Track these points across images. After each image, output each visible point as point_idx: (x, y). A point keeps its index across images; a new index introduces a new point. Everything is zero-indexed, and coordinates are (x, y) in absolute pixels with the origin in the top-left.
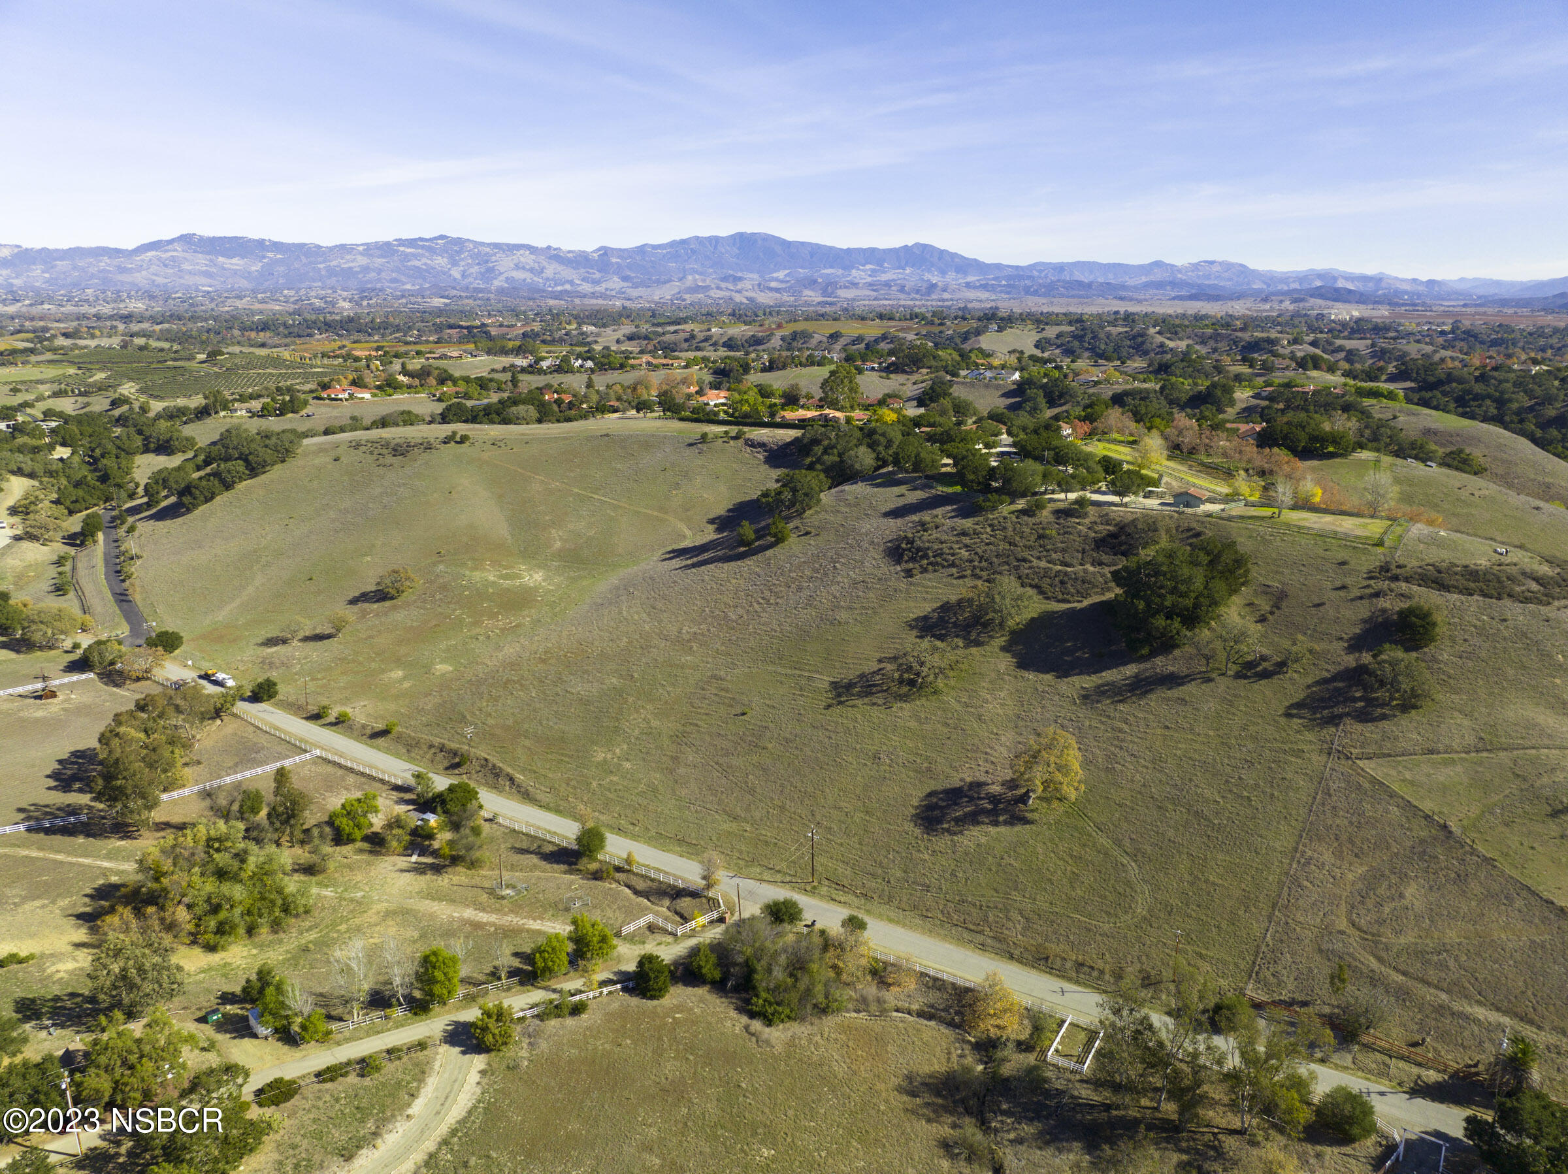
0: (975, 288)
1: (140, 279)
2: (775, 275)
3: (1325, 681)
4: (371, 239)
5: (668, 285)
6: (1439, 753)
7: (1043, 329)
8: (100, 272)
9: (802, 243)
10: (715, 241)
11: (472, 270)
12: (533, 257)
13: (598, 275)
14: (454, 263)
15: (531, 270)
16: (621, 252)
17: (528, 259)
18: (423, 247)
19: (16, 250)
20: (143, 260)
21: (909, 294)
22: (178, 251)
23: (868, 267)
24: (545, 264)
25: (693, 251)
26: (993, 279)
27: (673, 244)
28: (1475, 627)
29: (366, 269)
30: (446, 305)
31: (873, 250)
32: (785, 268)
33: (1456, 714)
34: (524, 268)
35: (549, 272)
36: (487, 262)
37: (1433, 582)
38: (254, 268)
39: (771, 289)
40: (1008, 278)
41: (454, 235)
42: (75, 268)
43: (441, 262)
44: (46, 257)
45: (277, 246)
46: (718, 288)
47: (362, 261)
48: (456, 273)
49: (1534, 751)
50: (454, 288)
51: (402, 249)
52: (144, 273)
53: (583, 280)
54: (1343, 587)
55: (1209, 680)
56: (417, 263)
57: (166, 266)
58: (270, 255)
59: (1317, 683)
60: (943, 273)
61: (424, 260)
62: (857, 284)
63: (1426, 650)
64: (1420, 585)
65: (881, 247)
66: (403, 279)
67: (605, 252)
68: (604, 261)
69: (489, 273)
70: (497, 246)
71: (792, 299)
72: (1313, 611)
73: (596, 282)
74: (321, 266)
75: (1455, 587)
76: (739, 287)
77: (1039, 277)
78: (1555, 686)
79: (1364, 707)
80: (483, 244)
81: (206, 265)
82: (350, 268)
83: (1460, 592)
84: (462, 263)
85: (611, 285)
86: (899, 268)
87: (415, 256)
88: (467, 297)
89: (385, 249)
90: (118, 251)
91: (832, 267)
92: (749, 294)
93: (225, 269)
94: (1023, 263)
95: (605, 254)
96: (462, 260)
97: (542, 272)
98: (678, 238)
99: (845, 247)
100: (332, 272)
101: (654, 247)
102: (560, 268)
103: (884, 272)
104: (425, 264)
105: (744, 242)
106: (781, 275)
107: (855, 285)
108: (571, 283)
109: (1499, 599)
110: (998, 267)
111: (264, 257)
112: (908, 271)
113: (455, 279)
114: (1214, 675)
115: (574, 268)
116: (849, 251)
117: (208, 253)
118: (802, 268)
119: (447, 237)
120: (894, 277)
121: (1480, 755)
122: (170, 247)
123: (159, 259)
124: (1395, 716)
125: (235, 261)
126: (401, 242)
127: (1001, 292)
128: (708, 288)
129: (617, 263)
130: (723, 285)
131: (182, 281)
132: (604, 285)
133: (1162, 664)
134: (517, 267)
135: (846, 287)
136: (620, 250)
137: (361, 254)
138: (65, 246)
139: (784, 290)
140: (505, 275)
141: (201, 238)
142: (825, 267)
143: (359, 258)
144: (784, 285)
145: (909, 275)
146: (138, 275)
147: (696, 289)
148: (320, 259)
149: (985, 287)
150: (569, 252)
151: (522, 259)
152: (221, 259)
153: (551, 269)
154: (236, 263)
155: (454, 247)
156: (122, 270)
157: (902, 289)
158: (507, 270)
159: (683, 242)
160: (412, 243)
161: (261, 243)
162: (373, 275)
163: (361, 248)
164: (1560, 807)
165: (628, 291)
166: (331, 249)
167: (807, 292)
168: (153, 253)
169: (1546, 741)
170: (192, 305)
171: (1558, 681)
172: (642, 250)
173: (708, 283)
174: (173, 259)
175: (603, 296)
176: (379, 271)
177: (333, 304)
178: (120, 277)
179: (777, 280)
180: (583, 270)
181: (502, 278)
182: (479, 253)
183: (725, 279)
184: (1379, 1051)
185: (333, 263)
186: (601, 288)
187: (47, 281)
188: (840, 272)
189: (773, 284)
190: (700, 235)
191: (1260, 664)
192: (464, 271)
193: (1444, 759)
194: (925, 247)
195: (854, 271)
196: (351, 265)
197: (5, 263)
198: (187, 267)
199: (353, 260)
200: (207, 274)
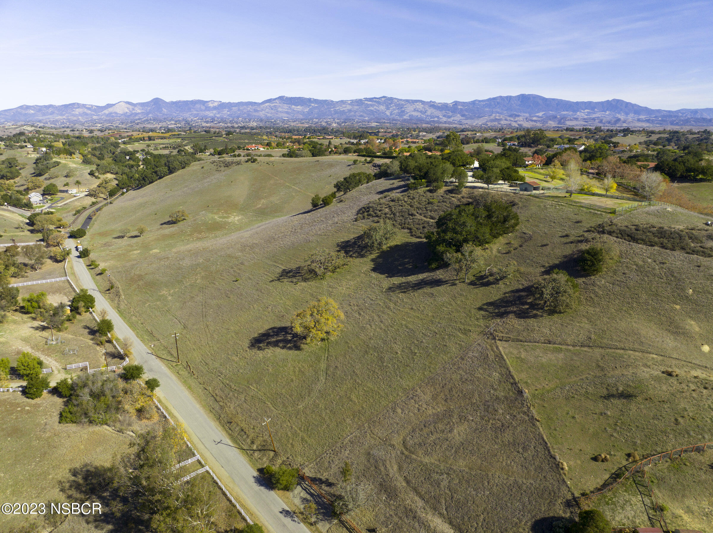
0: (644, 121)
1: (262, 114)
2: (537, 114)
3: (518, 291)
4: (354, 98)
5: (482, 119)
6: (555, 343)
7: (650, 136)
8: (248, 111)
9: (553, 99)
10: (509, 98)
11: (395, 112)
12: (422, 106)
13: (450, 114)
14: (388, 109)
15: (421, 112)
16: (464, 104)
17: (420, 106)
18: (375, 101)
20: (264, 107)
21: (604, 124)
22: (277, 103)
23: (586, 111)
24: (427, 109)
25: (498, 103)
26: (654, 117)
27: (490, 100)
28: (637, 265)
29: (350, 111)
30: (377, 125)
31: (590, 103)
32: (543, 111)
33: (585, 320)
34: (418, 111)
35: (429, 113)
36: (402, 108)
37: (628, 236)
38: (306, 110)
39: (532, 121)
40: (664, 116)
41: (389, 96)
42: (239, 110)
43: (382, 108)
44: (229, 105)
45: (316, 101)
46: (506, 120)
47: (349, 107)
48: (388, 113)
49: (622, 351)
50: (384, 119)
51: (366, 102)
52: (263, 112)
53: (444, 116)
54: (567, 236)
55: (454, 284)
56: (372, 108)
57: (272, 109)
58: (313, 105)
59: (512, 291)
60: (627, 114)
61: (375, 107)
62: (578, 119)
63: (593, 277)
64: (617, 237)
65: (594, 101)
66: (365, 115)
67: (456, 103)
68: (455, 107)
69: (403, 113)
70: (407, 101)
71: (541, 125)
72: (539, 249)
73: (449, 117)
74: (332, 109)
75: (643, 240)
76: (516, 119)
77: (681, 116)
78: (673, 310)
79: (528, 309)
80: (401, 100)
81: (287, 109)
83: (645, 244)
84: (391, 109)
85: (456, 118)
86: (602, 111)
87: (371, 105)
88: (387, 123)
89: (359, 102)
90: (255, 103)
91: (567, 111)
92: (519, 123)
93: (294, 110)
94: (674, 109)
95: (456, 104)
96: (391, 107)
97: (426, 112)
98: (492, 97)
99: (575, 101)
100: (336, 112)
101: (480, 101)
102: (434, 110)
103: (595, 113)
104: (375, 109)
105: (524, 99)
106: (540, 114)
107: (576, 119)
108: (438, 117)
109: (673, 249)
110: (659, 111)
111: (310, 106)
112: (608, 113)
113: (387, 116)
114: (457, 282)
115: (440, 111)
116: (577, 103)
117: (288, 104)
118: (551, 111)
119: (386, 97)
120: (600, 116)
121: (583, 349)
122: (274, 101)
123: (270, 106)
124: (542, 316)
125: (298, 107)
126: (366, 99)
127: (657, 123)
128: (501, 120)
129: (461, 109)
130: (508, 118)
131: (277, 115)
132: (452, 118)
133: (440, 274)
134: (415, 110)
135: (571, 120)
136: (464, 102)
137: (349, 104)
138: (236, 101)
139: (539, 121)
140: (409, 114)
141: (287, 98)
142: (564, 111)
143: (348, 106)
144: (539, 119)
145: (607, 115)
146: (261, 113)
147: (496, 120)
148: (332, 107)
149: (648, 121)
150: (439, 103)
151: (417, 107)
152: (293, 106)
153: (430, 111)
154: (299, 108)
155: (388, 101)
156: (256, 111)
157: (601, 122)
158: (410, 111)
159: (494, 99)
160: (371, 100)
161: (309, 100)
162: (353, 113)
163: (349, 102)
164: (615, 393)
165: (463, 121)
166: (337, 102)
167: (550, 122)
168: (268, 104)
169: (636, 346)
170: (274, 124)
171: (678, 307)
172: (474, 103)
173: (501, 117)
174: (275, 106)
175: (450, 123)
176: (355, 112)
177: (330, 125)
178: (254, 114)
179: (538, 117)
180: (444, 112)
181: (408, 115)
182: (399, 104)
183: (511, 116)
184: (347, 528)
185: (337, 108)
186: (451, 120)
187: (229, 115)
188: (571, 113)
189: (534, 118)
190: (502, 95)
191: (487, 277)
192: (392, 112)
193: (556, 348)
194: (618, 101)
195: (578, 113)
196: (344, 109)
197: (215, 108)
198: (280, 109)
199: (345, 107)
200: (287, 113)
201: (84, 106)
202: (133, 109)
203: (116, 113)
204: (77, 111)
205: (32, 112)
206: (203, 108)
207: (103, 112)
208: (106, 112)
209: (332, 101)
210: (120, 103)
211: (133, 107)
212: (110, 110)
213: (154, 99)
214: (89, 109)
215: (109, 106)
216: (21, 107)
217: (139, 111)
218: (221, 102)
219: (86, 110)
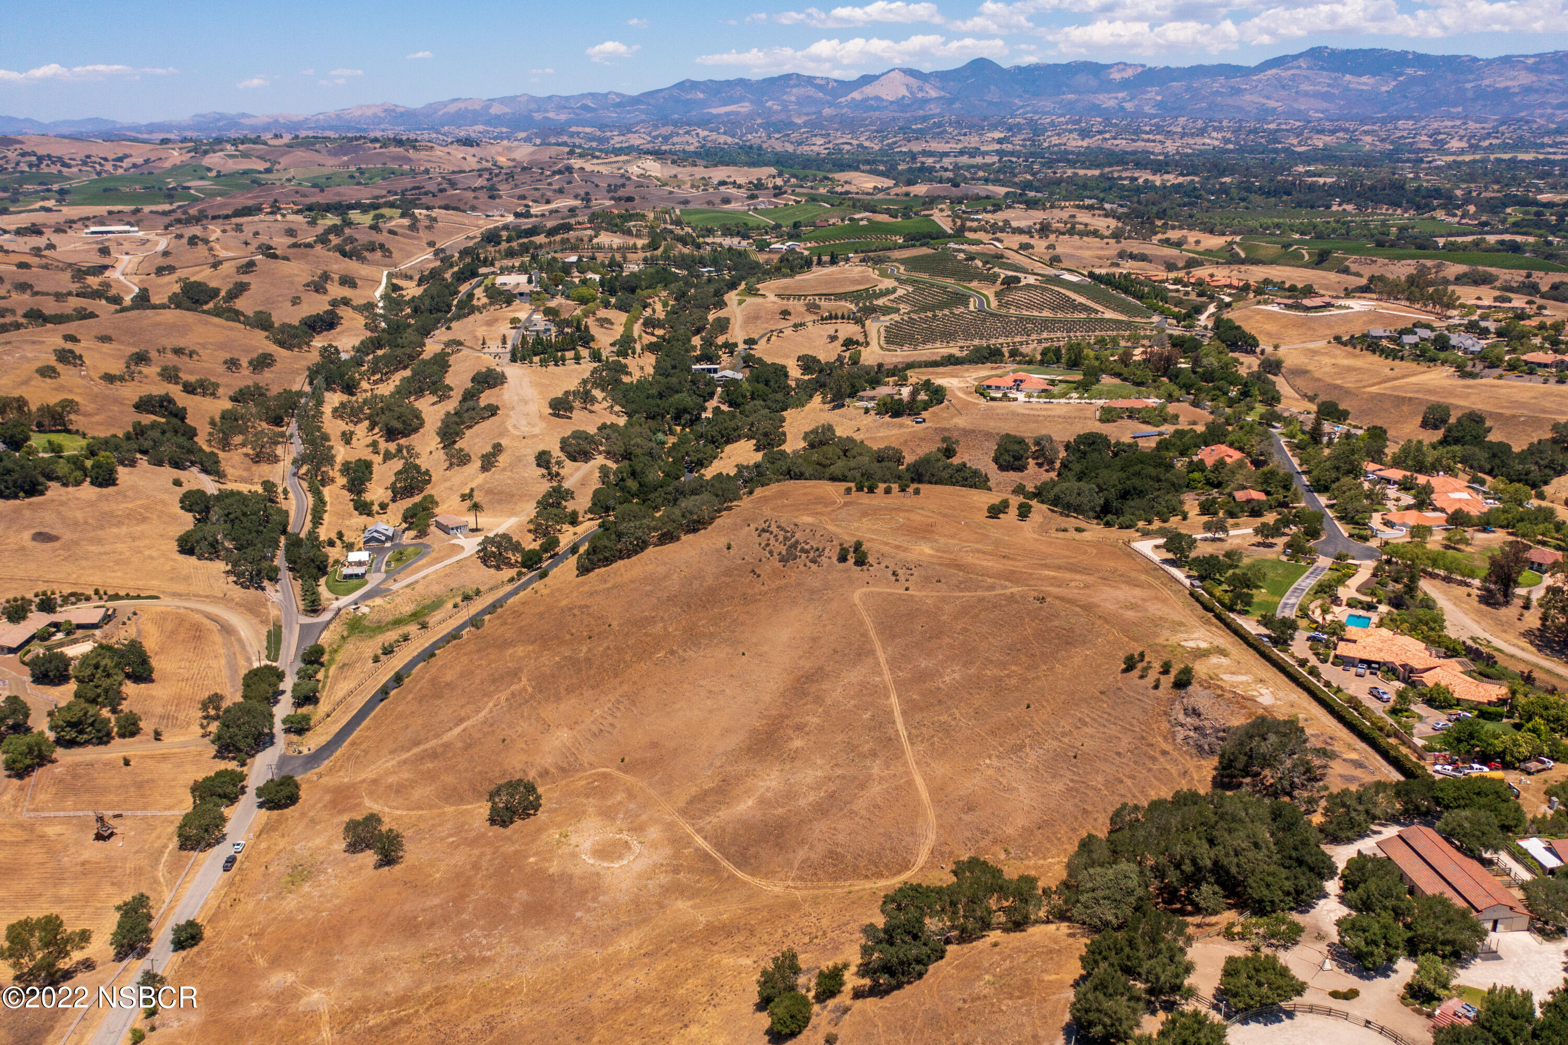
1: (1250, 101)
8: (1211, 94)
19: (1140, 70)
20: (1260, 81)
22: (1301, 68)
29: (1527, 90)
38: (1384, 89)
42: (1188, 89)
44: (1166, 77)
45: (1421, 60)
47: (1525, 78)
52: (1256, 95)
57: (1283, 86)
58: (1410, 71)
74: (1469, 86)
81: (1329, 85)
82: (1507, 88)
93: (1349, 89)
100: (1481, 94)
111: (1401, 74)
117: (1334, 70)
122: (1295, 63)
123: (1278, 79)
125: (1364, 79)
131: (1292, 107)
137: (1529, 68)
138: (1188, 63)
141: (1333, 53)
143: (1523, 73)
146: (1249, 97)
148: (1471, 77)
152: (1348, 77)
154: (1366, 82)
156: (1237, 91)
161: (1402, 57)
162: (1534, 97)
163: (1531, 61)
166: (1489, 62)
168: (1274, 71)
174: (1293, 77)
176: (1544, 93)
178: (1230, 101)
185: (1487, 82)
196: (1509, 83)
197: (1125, 84)
198: (1305, 87)
199: (1514, 78)
200: (1325, 97)
201: (810, 80)
202: (921, 89)
203: (878, 98)
204: (793, 95)
205: (701, 96)
206: (1093, 83)
207: (849, 98)
208: (856, 95)
209: (1475, 60)
210: (892, 74)
211: (920, 83)
212: (870, 90)
213: (974, 62)
214: (820, 88)
215: (867, 80)
216: (681, 86)
217: (933, 94)
218: (1143, 66)
219: (811, 91)
